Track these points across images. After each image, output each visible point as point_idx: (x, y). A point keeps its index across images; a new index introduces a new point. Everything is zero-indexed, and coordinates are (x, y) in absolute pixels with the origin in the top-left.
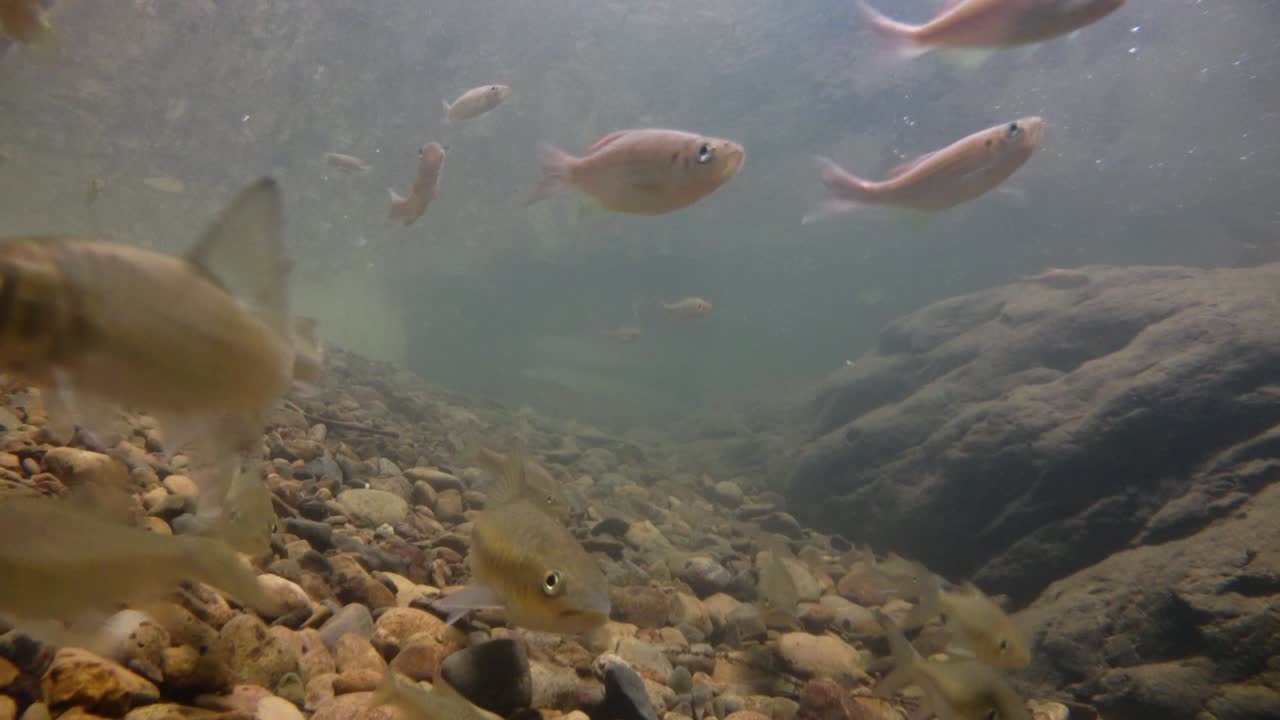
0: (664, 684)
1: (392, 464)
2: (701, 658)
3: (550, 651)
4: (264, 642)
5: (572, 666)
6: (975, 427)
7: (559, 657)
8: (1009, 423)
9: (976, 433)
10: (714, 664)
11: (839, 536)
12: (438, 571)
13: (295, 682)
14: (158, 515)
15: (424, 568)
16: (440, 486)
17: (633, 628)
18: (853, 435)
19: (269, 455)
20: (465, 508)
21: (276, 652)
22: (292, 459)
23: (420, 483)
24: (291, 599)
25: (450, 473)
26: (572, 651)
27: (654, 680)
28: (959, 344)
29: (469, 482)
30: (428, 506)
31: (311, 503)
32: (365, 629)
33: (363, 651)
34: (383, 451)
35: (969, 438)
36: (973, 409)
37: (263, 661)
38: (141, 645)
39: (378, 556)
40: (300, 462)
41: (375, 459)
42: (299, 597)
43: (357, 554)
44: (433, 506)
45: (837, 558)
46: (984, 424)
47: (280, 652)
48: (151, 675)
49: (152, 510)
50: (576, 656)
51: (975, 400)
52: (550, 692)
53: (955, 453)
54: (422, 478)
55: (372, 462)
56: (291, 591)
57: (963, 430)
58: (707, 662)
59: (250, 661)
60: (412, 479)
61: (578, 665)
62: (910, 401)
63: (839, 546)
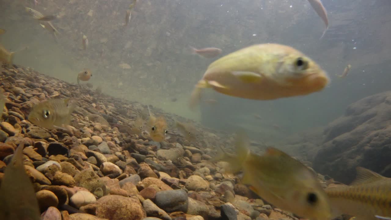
0: (248, 216)
1: (180, 145)
2: (265, 209)
3: (207, 199)
4: (93, 177)
5: (214, 205)
6: (375, 138)
7: (209, 202)
8: (387, 136)
9: (374, 140)
10: (271, 212)
11: (327, 175)
12: (181, 174)
13: (100, 190)
14: (84, 144)
15: (176, 173)
16: (194, 152)
17: (247, 198)
18: (334, 143)
19: (138, 138)
20: (202, 159)
21: (97, 181)
22: (144, 139)
23: (187, 150)
24: (114, 170)
25: (199, 149)
26: (215, 200)
27: (245, 214)
28: (370, 112)
29: (205, 153)
30: (188, 157)
31: (143, 150)
32: (136, 182)
33: (132, 187)
34: (178, 141)
35: (372, 142)
36: (374, 133)
37: (91, 182)
38: (50, 169)
39: (160, 167)
40: (147, 141)
41: (175, 143)
42: (117, 170)
43: (150, 164)
44: (190, 158)
45: (325, 183)
46: (378, 137)
47: (98, 181)
48: (49, 178)
49: (83, 143)
50: (216, 202)
51: (375, 130)
52: (196, 210)
53: (367, 148)
54: (188, 149)
55: (173, 144)
56: (115, 167)
57: (370, 140)
58: (267, 211)
59: (86, 182)
60: (185, 149)
61: (215, 205)
62: (354, 131)
63: (327, 178)
